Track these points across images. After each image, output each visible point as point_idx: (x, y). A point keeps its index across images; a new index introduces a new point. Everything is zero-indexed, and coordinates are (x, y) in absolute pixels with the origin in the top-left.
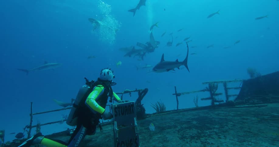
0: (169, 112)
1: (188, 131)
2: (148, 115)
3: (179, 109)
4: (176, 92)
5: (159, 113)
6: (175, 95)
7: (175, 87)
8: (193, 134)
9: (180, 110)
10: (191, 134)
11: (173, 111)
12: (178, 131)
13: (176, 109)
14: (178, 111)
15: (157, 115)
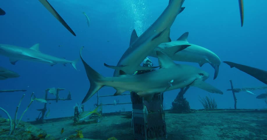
0: (221, 111)
1: (235, 132)
2: (192, 110)
3: (237, 108)
4: (232, 87)
5: (207, 110)
6: (231, 91)
7: (231, 81)
8: (240, 135)
9: (238, 109)
10: (239, 135)
11: (227, 109)
12: (222, 130)
13: (234, 108)
14: (235, 111)
15: (204, 112)
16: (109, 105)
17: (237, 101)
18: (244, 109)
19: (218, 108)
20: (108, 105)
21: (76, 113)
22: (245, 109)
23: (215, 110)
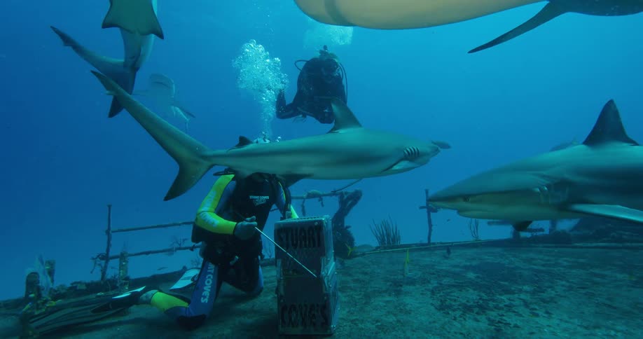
1: (455, 294)
3: (432, 241)
5: (385, 248)
6: (426, 210)
7: (427, 191)
8: (467, 301)
9: (434, 244)
10: (465, 302)
11: (416, 245)
12: (433, 292)
13: (426, 241)
14: (427, 247)
15: (380, 252)
16: (147, 253)
17: (433, 228)
18: (441, 243)
19: (402, 242)
20: (144, 256)
21: (32, 295)
22: (443, 242)
23: (398, 247)
